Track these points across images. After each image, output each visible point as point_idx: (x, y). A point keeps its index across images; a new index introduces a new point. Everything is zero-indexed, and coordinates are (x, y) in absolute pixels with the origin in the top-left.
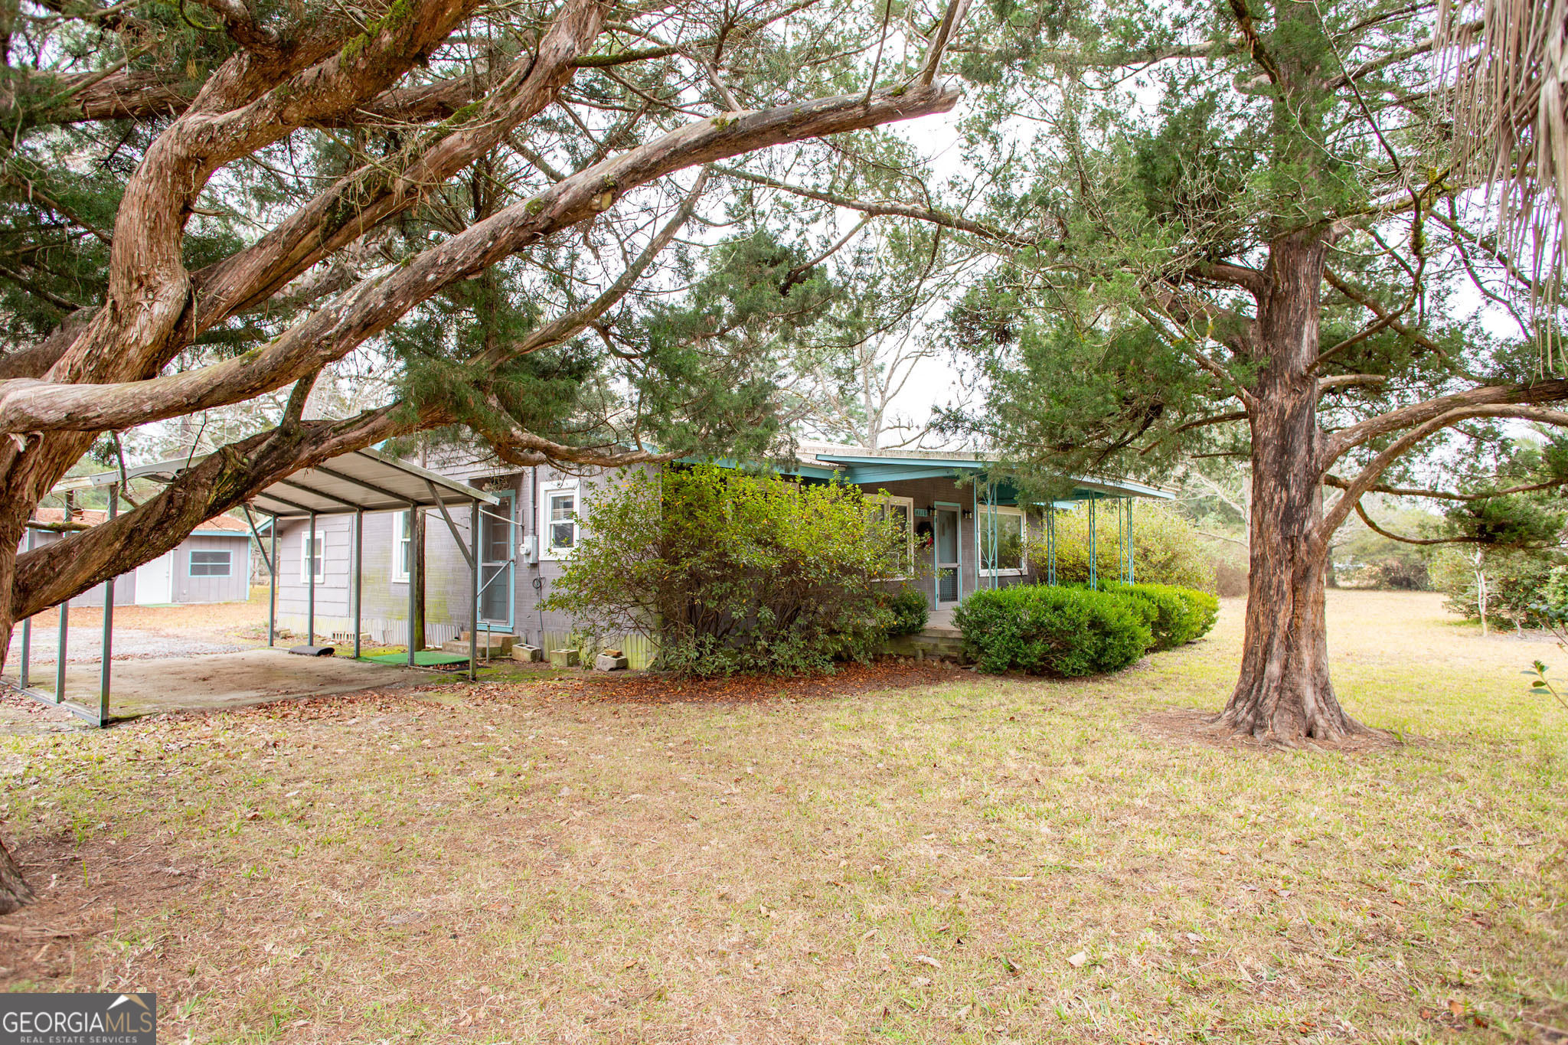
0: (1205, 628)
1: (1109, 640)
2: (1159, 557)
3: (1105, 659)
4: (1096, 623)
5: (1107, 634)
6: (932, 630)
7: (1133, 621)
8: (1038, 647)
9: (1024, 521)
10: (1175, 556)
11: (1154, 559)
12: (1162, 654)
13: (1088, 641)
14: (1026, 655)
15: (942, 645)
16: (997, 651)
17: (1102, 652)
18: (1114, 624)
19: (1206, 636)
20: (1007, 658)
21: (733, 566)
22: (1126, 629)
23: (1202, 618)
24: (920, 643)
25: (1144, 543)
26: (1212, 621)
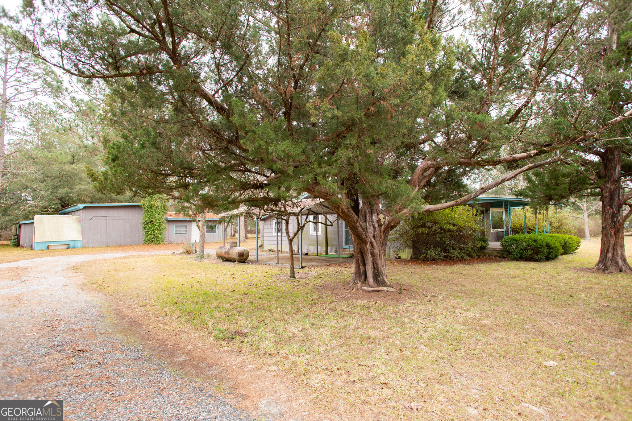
0: (576, 249)
1: (551, 250)
2: (556, 225)
3: (549, 256)
4: (548, 246)
5: (550, 249)
6: (490, 248)
7: (558, 244)
8: (530, 252)
9: (504, 213)
10: (561, 224)
11: (554, 225)
12: (564, 256)
13: (545, 250)
14: (525, 255)
15: (494, 252)
16: (516, 254)
17: (549, 254)
18: (553, 246)
19: (576, 251)
20: (519, 255)
21: (444, 230)
22: (556, 247)
23: (575, 245)
24: (487, 251)
25: (550, 220)
26: (578, 246)
